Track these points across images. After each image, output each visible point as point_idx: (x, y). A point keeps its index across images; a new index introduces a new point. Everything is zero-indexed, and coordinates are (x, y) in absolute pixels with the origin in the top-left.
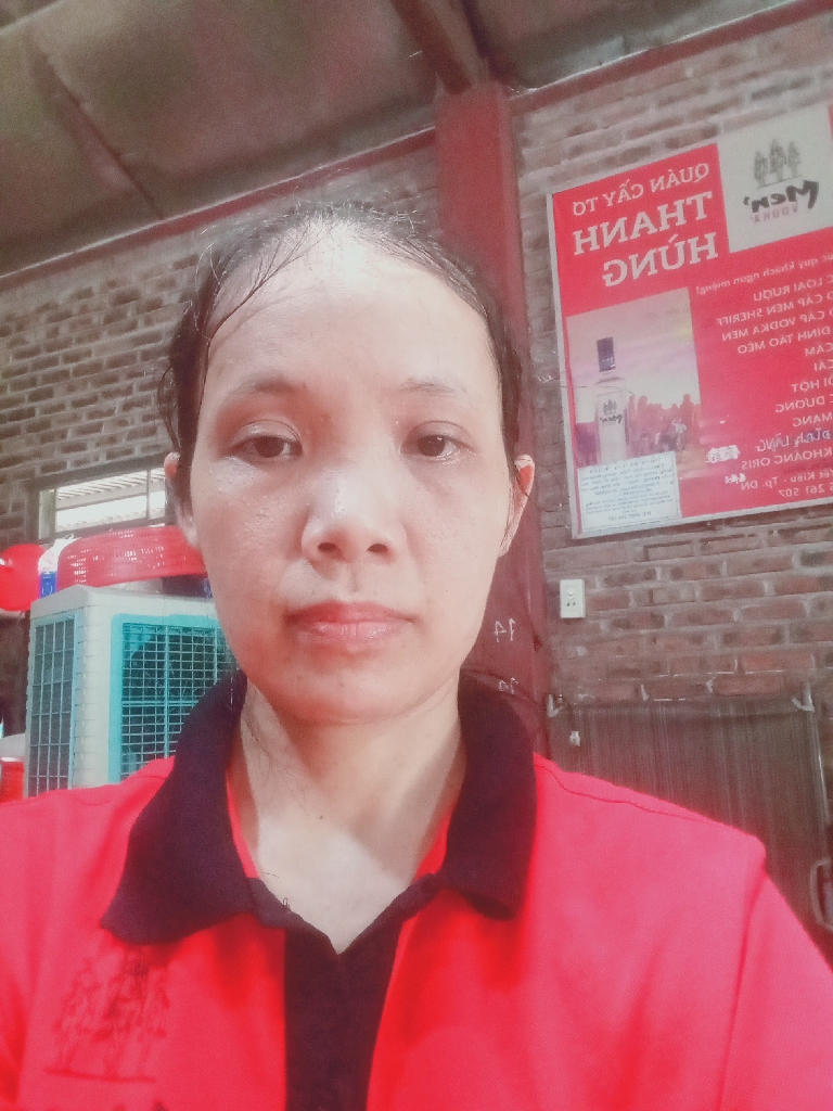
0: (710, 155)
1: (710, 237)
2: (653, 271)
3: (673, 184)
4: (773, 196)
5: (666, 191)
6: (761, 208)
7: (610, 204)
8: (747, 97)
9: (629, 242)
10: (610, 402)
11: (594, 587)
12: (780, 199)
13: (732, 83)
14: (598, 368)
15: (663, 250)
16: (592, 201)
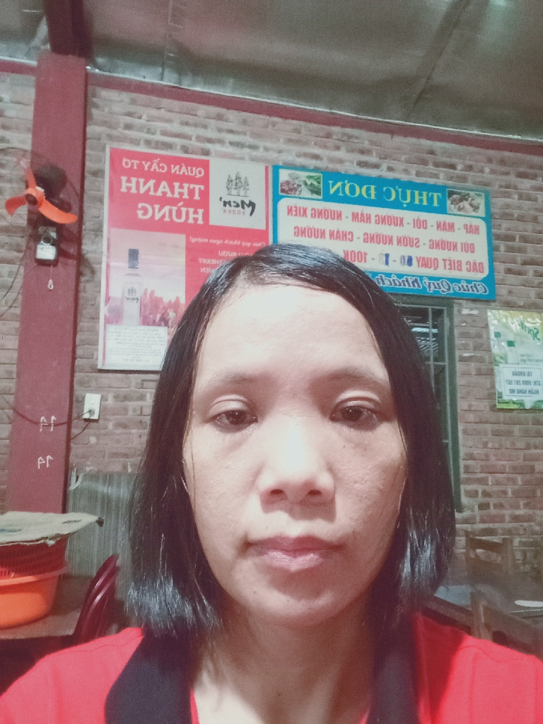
0: (205, 165)
1: (201, 211)
2: (167, 219)
3: (184, 173)
4: (234, 202)
5: (179, 176)
6: (228, 205)
7: (146, 169)
8: (227, 142)
9: (155, 196)
10: (132, 289)
11: (106, 400)
12: (238, 206)
13: (220, 130)
14: (127, 265)
15: (174, 209)
16: (136, 162)
